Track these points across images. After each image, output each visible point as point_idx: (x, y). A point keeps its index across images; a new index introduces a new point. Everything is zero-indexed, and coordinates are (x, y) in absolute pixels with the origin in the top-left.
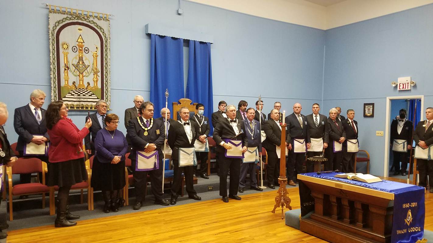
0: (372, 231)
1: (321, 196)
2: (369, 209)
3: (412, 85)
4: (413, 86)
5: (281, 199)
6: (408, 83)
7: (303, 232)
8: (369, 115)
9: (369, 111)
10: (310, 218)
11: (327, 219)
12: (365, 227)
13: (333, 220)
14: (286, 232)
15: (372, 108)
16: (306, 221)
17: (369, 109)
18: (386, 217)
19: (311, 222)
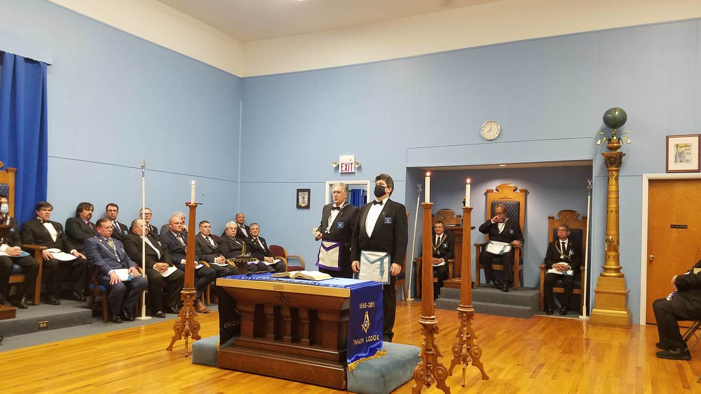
0: (322, 347)
1: (251, 309)
2: (318, 317)
3: (357, 166)
4: (358, 168)
5: (185, 325)
6: (352, 164)
7: (221, 368)
8: (303, 205)
9: (303, 199)
10: (233, 345)
11: (259, 342)
12: (312, 344)
13: (269, 342)
14: (195, 373)
15: (307, 197)
16: (227, 351)
17: (303, 198)
18: (339, 325)
19: (235, 351)
